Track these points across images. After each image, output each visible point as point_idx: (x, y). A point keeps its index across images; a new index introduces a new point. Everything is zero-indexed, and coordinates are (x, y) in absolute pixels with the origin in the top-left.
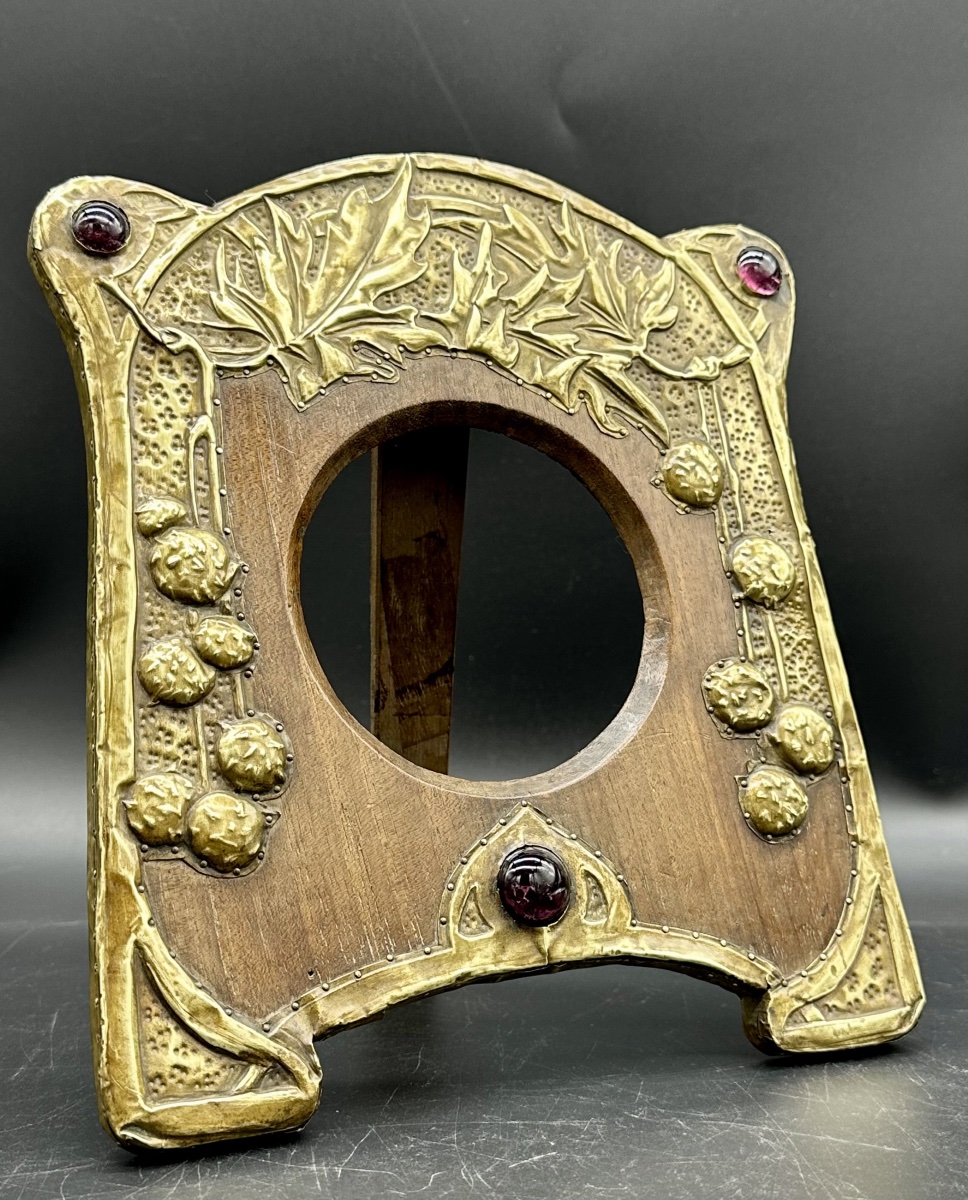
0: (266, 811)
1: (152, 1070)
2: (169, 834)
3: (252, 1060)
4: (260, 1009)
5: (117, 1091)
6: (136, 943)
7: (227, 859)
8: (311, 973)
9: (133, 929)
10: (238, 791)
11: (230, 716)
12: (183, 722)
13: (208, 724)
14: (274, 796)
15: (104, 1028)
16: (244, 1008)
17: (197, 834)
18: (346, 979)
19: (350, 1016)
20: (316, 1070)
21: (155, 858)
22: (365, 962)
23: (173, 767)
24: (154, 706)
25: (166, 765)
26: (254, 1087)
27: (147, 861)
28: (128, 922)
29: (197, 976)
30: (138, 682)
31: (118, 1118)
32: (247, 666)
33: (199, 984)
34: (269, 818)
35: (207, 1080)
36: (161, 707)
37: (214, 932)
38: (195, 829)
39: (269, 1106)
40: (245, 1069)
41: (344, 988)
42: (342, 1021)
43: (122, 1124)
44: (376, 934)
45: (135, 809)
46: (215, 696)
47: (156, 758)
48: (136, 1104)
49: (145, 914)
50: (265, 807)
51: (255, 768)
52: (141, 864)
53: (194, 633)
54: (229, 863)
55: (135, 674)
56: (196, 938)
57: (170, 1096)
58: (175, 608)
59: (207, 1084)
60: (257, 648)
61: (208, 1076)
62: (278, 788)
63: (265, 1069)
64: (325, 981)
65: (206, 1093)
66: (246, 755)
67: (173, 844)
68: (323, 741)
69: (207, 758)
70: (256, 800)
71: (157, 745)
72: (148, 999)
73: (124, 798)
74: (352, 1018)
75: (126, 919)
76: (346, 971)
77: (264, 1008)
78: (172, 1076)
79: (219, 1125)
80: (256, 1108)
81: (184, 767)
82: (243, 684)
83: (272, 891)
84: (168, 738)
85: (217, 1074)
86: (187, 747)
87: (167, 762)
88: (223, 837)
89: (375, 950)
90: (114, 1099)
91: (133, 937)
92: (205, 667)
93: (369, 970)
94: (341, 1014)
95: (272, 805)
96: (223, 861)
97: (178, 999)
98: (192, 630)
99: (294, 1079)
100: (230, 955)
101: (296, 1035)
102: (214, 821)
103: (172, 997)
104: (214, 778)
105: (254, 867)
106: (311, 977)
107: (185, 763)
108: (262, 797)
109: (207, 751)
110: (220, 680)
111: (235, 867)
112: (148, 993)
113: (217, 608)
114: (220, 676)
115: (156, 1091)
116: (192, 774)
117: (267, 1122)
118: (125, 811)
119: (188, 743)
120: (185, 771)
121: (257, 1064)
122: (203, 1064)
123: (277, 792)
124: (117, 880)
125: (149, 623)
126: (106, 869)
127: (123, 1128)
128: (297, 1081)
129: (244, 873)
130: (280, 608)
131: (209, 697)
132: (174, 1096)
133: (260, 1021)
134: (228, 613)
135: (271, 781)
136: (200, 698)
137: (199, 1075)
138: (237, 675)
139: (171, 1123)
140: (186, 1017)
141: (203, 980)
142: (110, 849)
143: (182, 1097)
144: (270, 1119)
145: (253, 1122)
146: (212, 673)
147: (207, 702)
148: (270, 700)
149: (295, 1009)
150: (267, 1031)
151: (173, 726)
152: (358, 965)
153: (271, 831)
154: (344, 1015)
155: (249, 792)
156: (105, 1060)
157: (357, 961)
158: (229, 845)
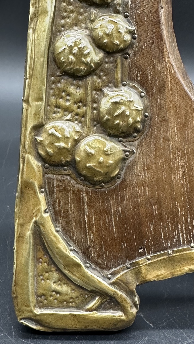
0: (127, 149)
1: (40, 291)
2: (61, 161)
3: (98, 294)
4: (107, 265)
5: (19, 300)
6: (36, 223)
7: (95, 179)
8: (141, 249)
9: (34, 215)
10: (109, 135)
11: (110, 85)
12: (78, 87)
13: (95, 90)
14: (132, 140)
15: (15, 266)
16: (97, 264)
17: (79, 162)
18: (163, 255)
19: (161, 277)
20: (136, 305)
21: (53, 172)
22: (176, 246)
23: (69, 117)
24: (60, 76)
25: (65, 115)
26: (97, 309)
27: (48, 174)
28: (32, 210)
29: (71, 243)
30: (52, 59)
31: (19, 314)
32: (126, 51)
33: (72, 248)
34: (128, 153)
35: (71, 300)
36: (65, 77)
37: (84, 219)
38: (78, 159)
39: (105, 320)
40: (93, 298)
41: (160, 260)
42: (156, 279)
43: (21, 317)
44: (186, 230)
45: (41, 143)
46: (102, 71)
47: (59, 110)
48: (29, 309)
49: (43, 206)
50: (126, 147)
51: (121, 123)
52: (44, 176)
53: (92, 26)
54: (97, 181)
55: (50, 54)
56: (73, 222)
57: (49, 306)
58: (82, 7)
59: (71, 302)
60: (134, 38)
61: (72, 298)
62: (136, 134)
63: (105, 300)
64: (149, 253)
65: (70, 307)
66: (116, 114)
67: (65, 166)
68: (171, 105)
69: (92, 113)
70: (120, 141)
71: (61, 101)
72: (41, 254)
73: (36, 135)
74: (163, 278)
75: (31, 208)
76: (163, 250)
77: (109, 265)
78: (51, 296)
79: (75, 326)
80: (96, 321)
81: (76, 117)
82: (122, 64)
83: (123, 198)
84: (68, 98)
85: (77, 297)
86: (80, 104)
87: (66, 113)
88: (94, 166)
89: (183, 240)
90: (17, 304)
91: (34, 219)
92: (97, 50)
93: (178, 251)
94: (155, 275)
95: (131, 145)
96: (93, 179)
97: (57, 256)
98: (92, 24)
99: (121, 308)
100: (92, 233)
101: (127, 283)
102: (89, 156)
103: (54, 255)
104: (95, 126)
105: (113, 183)
106: (140, 251)
107: (77, 114)
108: (125, 140)
109: (92, 107)
110: (107, 60)
111: (102, 183)
112: (41, 250)
113: (111, 9)
114: (107, 57)
115: (42, 302)
116: (80, 122)
117: (102, 328)
118: (36, 144)
119: (81, 101)
120: (76, 120)
121: (101, 296)
122: (69, 292)
123: (135, 137)
124: (28, 186)
125: (64, 18)
126: (22, 178)
127: (21, 319)
128: (123, 309)
129: (107, 186)
130: (155, 10)
131: (98, 71)
132: (51, 306)
133: (106, 272)
134: (118, 12)
135: (131, 131)
136: (91, 71)
137: (67, 297)
138: (119, 57)
139: (48, 321)
140: (61, 267)
141: (74, 246)
142: (25, 167)
143: (55, 308)
144: (105, 327)
145: (95, 327)
146: (101, 55)
147: (96, 75)
148: (139, 75)
149: (128, 268)
150: (109, 279)
151: (72, 89)
152: (171, 247)
153: (128, 162)
154: (158, 276)
155: (117, 137)
156: (14, 283)
157: (171, 245)
158: (98, 171)
